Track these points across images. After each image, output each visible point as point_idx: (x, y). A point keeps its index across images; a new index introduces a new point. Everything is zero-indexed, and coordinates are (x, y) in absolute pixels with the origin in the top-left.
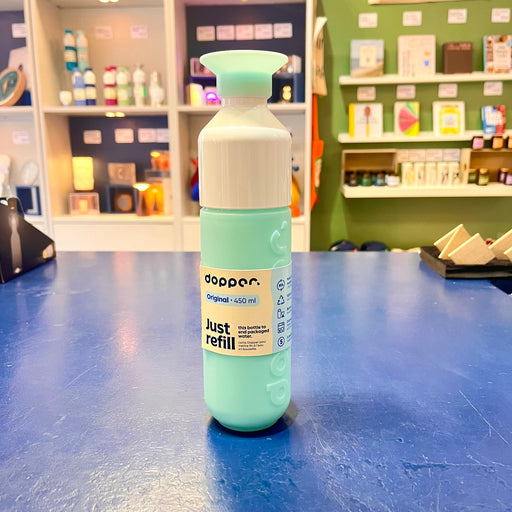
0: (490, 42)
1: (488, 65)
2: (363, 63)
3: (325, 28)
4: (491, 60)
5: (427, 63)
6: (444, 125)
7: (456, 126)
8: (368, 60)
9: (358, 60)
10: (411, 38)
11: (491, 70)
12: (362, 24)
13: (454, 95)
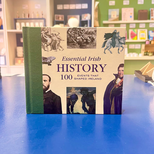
0: (152, 10)
1: (151, 17)
2: (112, 17)
3: (98, 5)
4: (152, 16)
5: (131, 17)
6: (141, 37)
7: (145, 37)
8: (114, 16)
9: (111, 16)
10: (126, 9)
11: (152, 19)
12: (110, 4)
13: (144, 27)
